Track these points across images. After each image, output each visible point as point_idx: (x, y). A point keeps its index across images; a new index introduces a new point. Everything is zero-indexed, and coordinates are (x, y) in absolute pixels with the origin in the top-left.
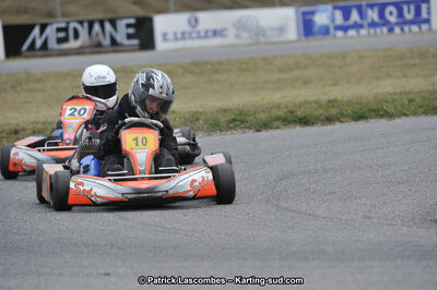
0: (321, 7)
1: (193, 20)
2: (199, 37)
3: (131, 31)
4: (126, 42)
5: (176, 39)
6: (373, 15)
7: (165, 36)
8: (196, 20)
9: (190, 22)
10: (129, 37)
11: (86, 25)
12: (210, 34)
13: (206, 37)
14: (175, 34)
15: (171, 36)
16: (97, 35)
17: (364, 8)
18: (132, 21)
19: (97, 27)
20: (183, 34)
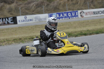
0: (54, 13)
1: (25, 17)
2: (27, 21)
3: (12, 20)
4: (11, 23)
5: (22, 22)
6: (65, 15)
7: (19, 21)
8: (26, 17)
9: (25, 18)
10: (11, 21)
11: (2, 19)
12: (29, 20)
13: (29, 21)
14: (22, 20)
15: (21, 21)
16: (4, 21)
17: (63, 13)
18: (12, 18)
19: (4, 19)
20: (23, 20)
